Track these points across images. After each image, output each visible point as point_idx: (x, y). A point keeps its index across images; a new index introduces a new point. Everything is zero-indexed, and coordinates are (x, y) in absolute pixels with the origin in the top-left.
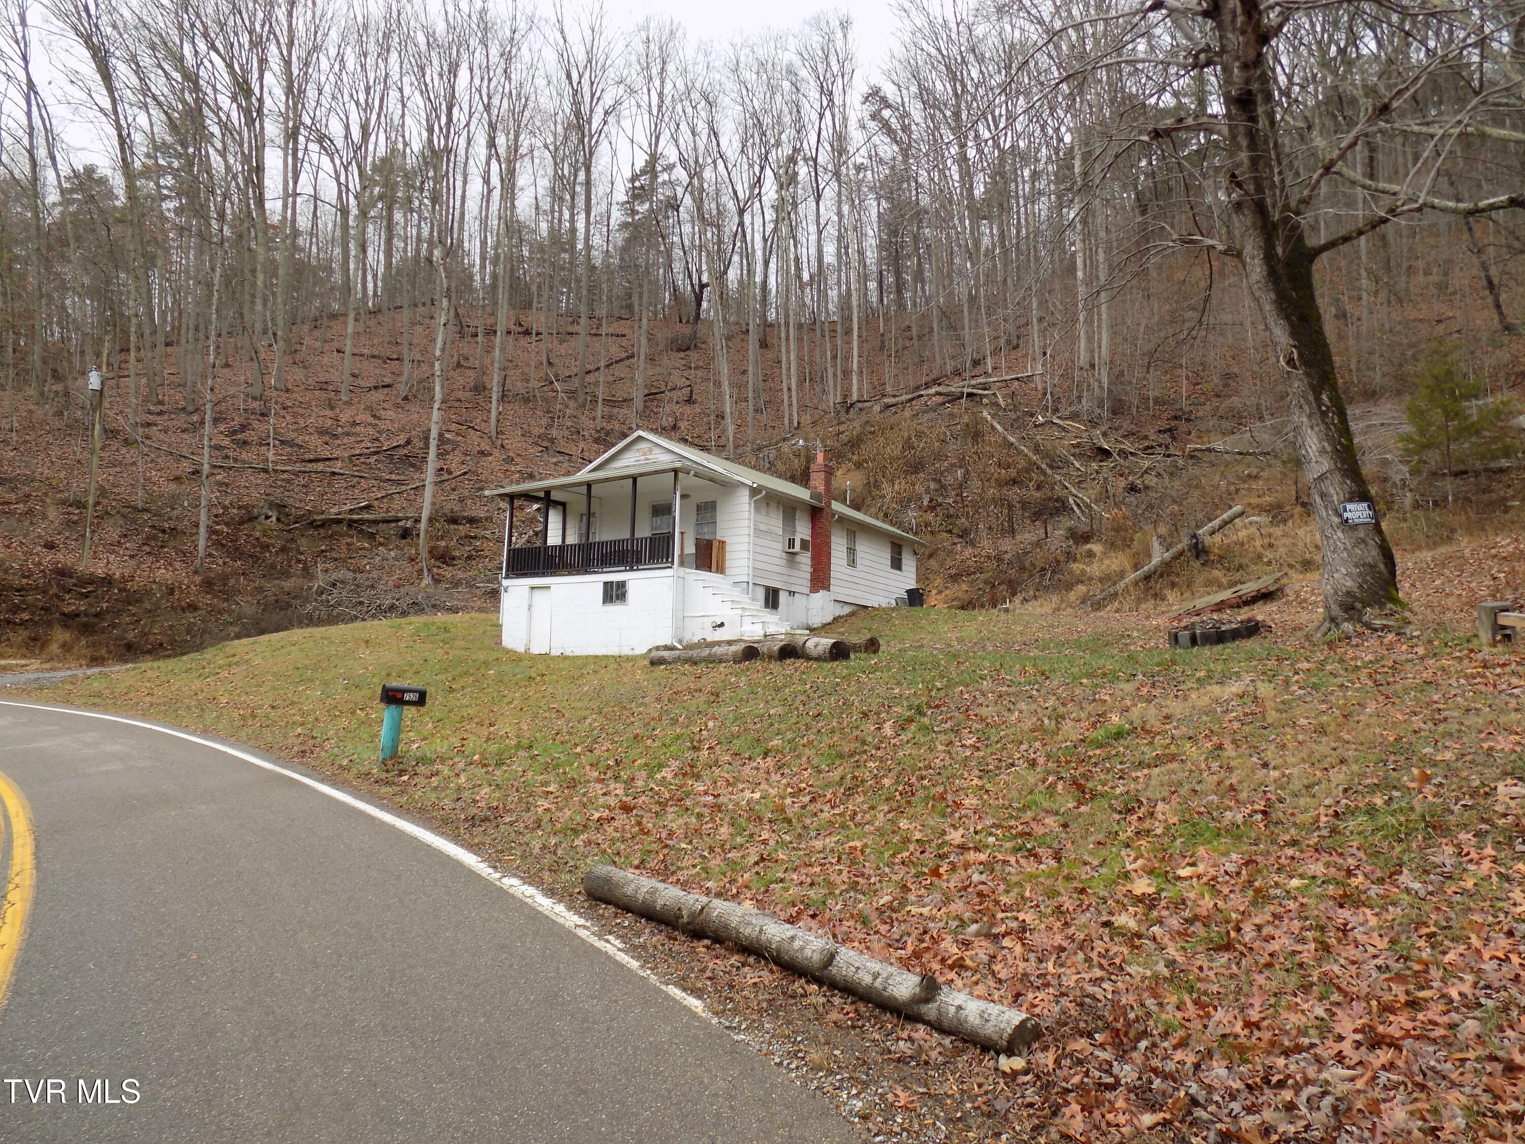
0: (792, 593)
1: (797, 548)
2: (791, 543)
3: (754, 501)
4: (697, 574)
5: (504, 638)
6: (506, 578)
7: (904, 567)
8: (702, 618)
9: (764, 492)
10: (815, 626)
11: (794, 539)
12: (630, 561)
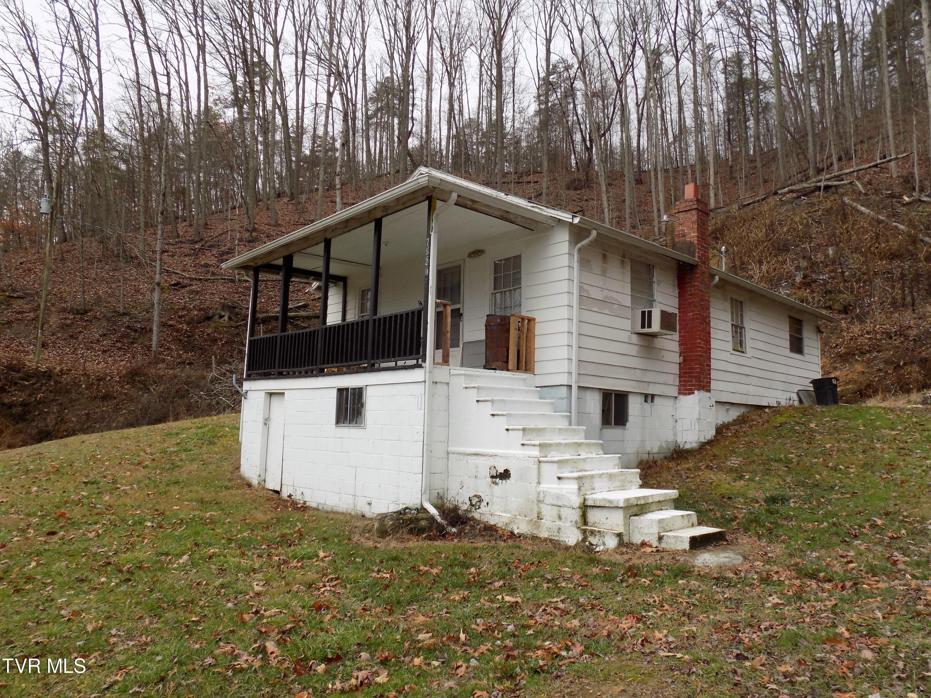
0: (649, 398)
1: (656, 326)
2: (646, 319)
3: (579, 250)
4: (470, 376)
5: (242, 462)
6: (246, 380)
7: (806, 350)
8: (475, 457)
9: (594, 233)
10: (688, 446)
11: (650, 313)
12: (369, 355)
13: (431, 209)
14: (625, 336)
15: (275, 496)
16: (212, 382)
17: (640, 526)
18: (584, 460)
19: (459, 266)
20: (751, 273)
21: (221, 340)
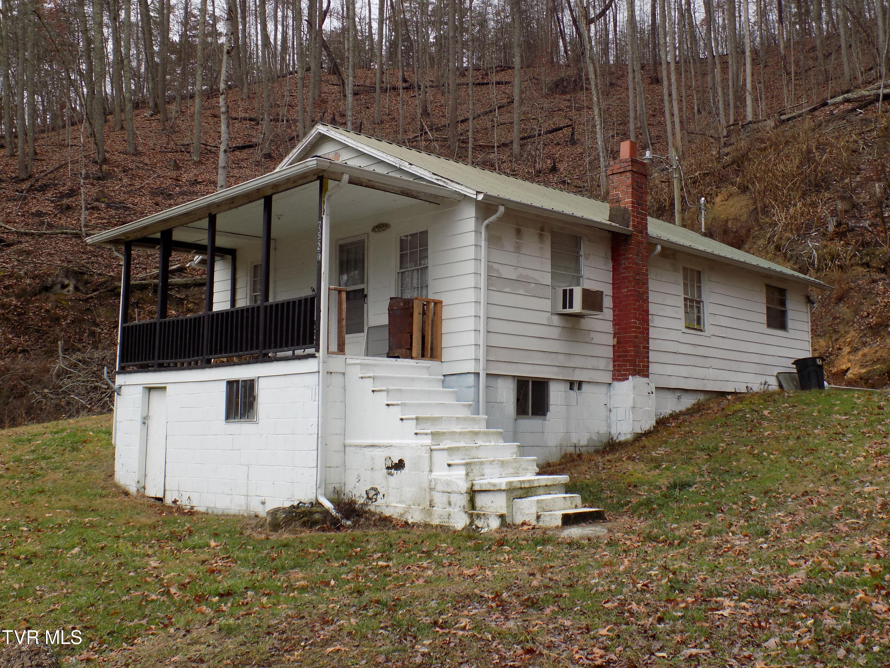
0: (575, 385)
1: (577, 307)
2: (568, 298)
3: (487, 227)
4: (367, 365)
5: (116, 469)
6: (119, 373)
7: (790, 324)
8: (372, 449)
9: (502, 209)
10: (622, 438)
11: (571, 291)
12: (261, 344)
13: (322, 189)
14: (544, 318)
15: (158, 503)
16: (58, 376)
17: (521, 507)
18: (477, 448)
19: (363, 241)
20: (775, 218)
21: (65, 318)
